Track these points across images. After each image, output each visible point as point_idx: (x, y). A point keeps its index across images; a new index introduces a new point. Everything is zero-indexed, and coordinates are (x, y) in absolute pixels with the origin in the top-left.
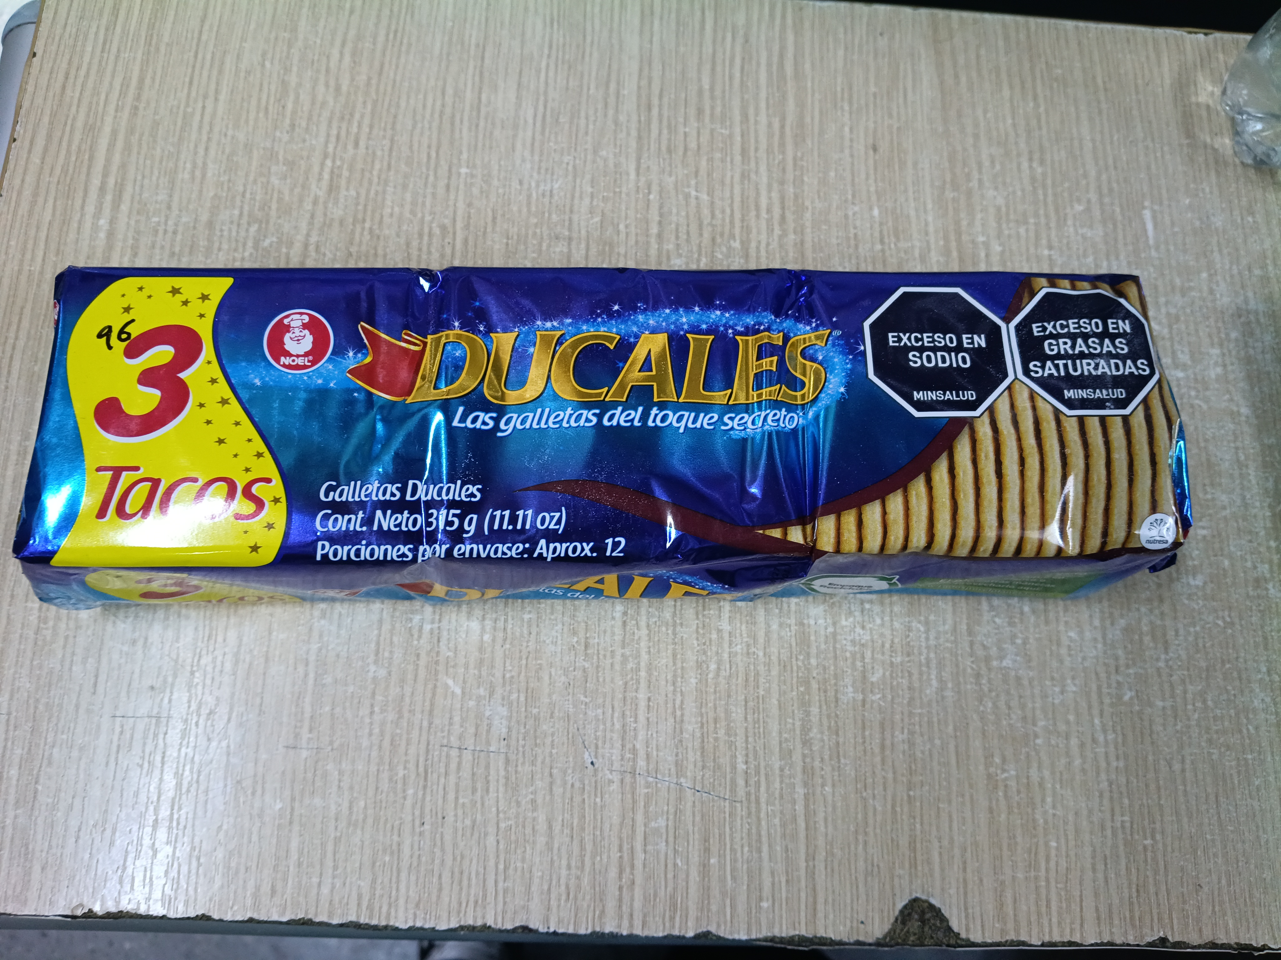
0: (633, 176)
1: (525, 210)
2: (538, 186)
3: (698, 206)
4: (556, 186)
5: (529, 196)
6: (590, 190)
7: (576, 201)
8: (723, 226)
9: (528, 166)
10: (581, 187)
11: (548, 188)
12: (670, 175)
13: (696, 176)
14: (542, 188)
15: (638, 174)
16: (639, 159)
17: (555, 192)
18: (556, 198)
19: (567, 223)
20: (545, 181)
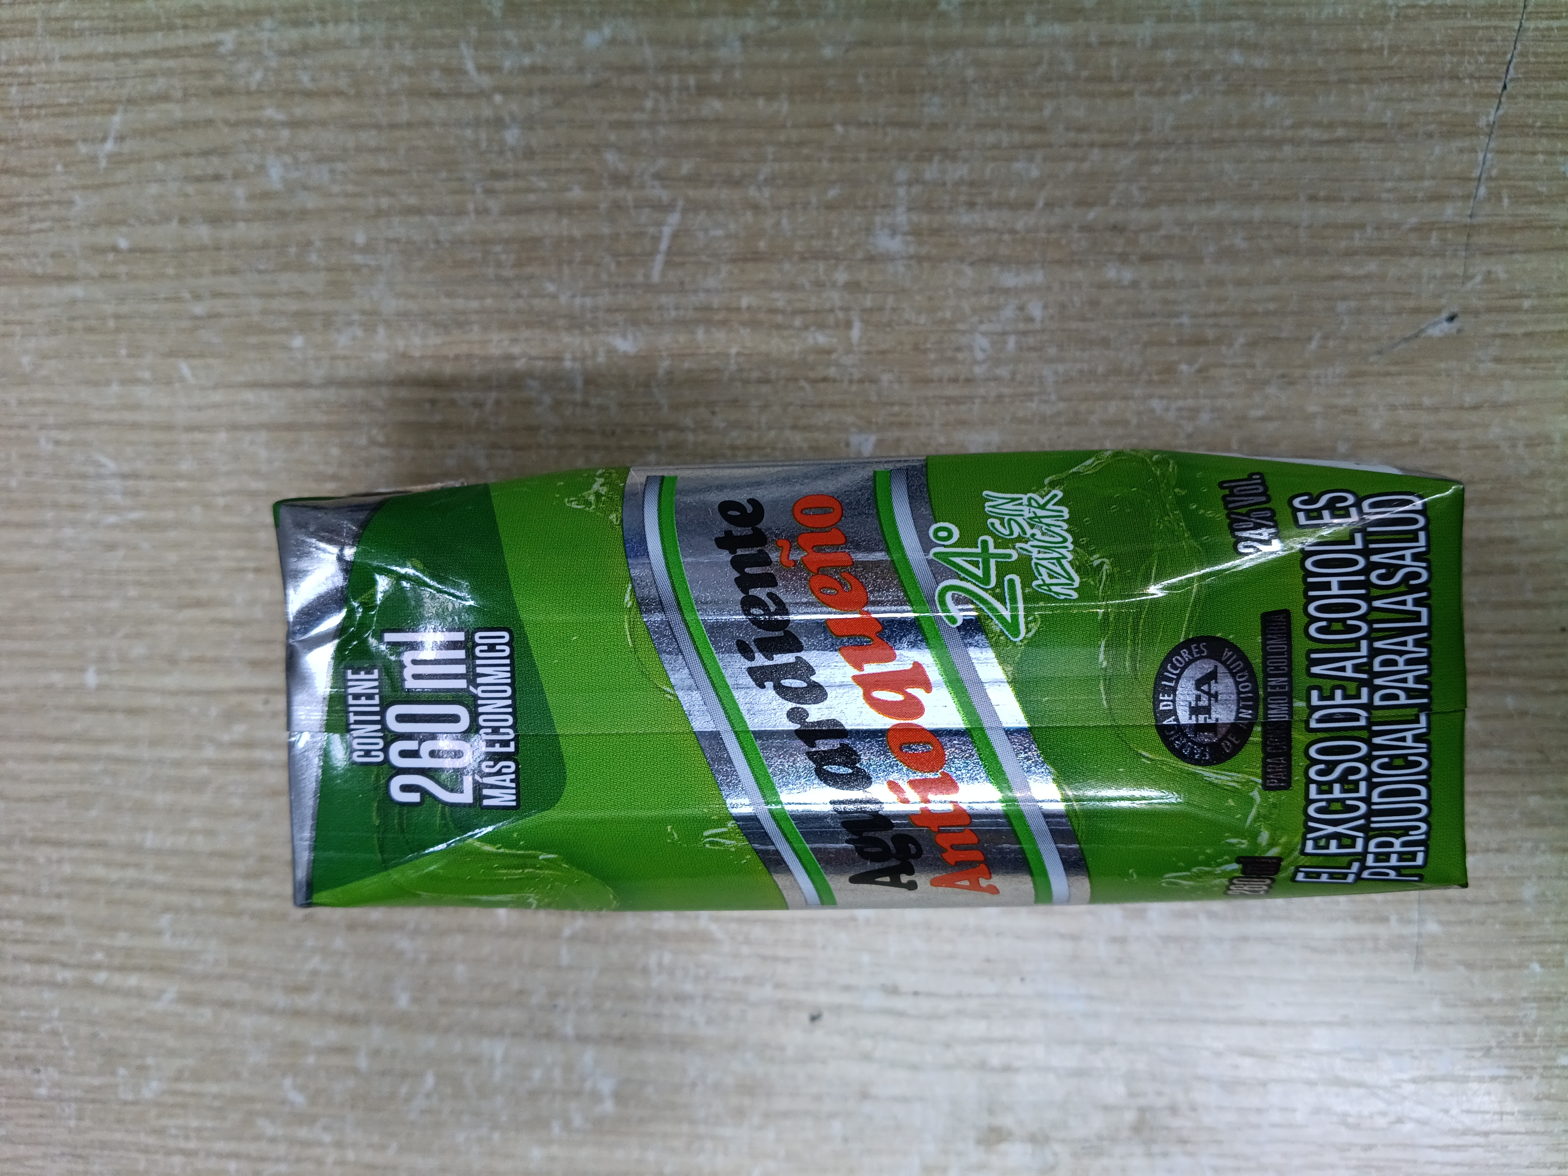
0: (77, 291)
1: (172, 535)
2: (113, 509)
3: (140, 134)
4: (111, 466)
5: (141, 526)
6: (115, 388)
7: (143, 417)
8: (186, 72)
9: (68, 532)
10: (112, 409)
11: (116, 484)
12: (71, 203)
13: (70, 142)
14: (118, 499)
15: (71, 279)
16: (38, 279)
17: (126, 468)
18: (139, 465)
19: (198, 436)
20: (100, 492)
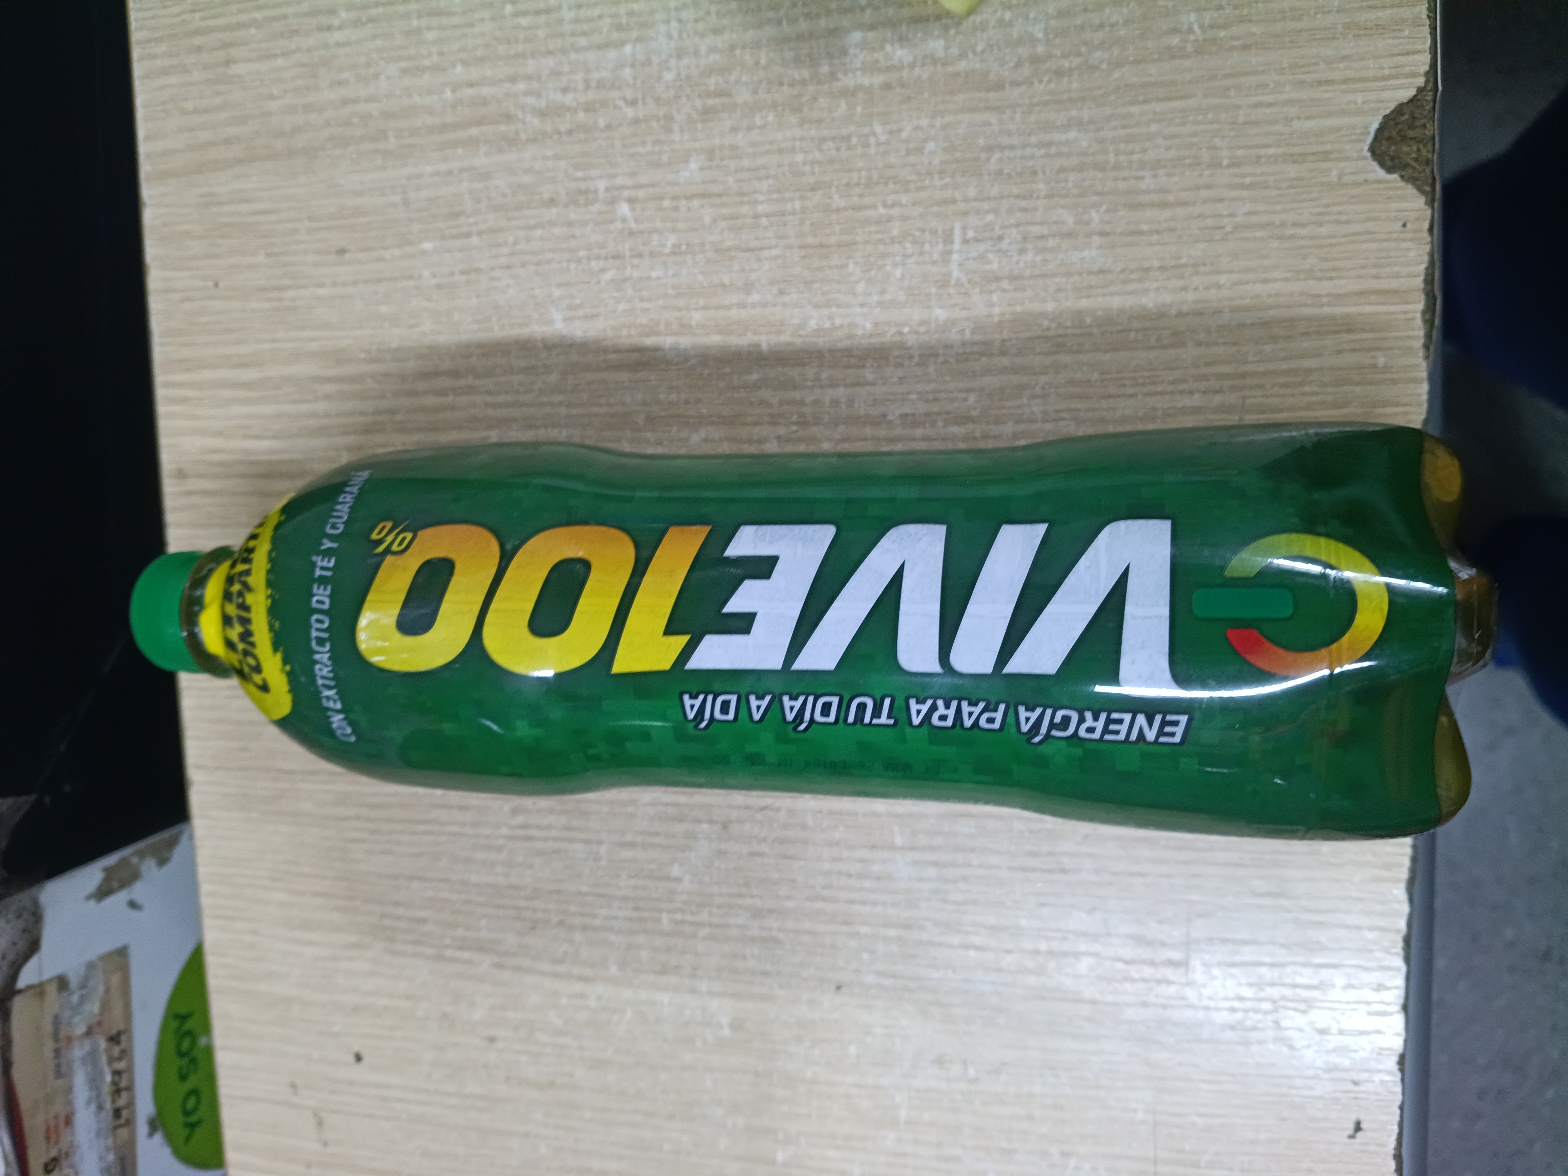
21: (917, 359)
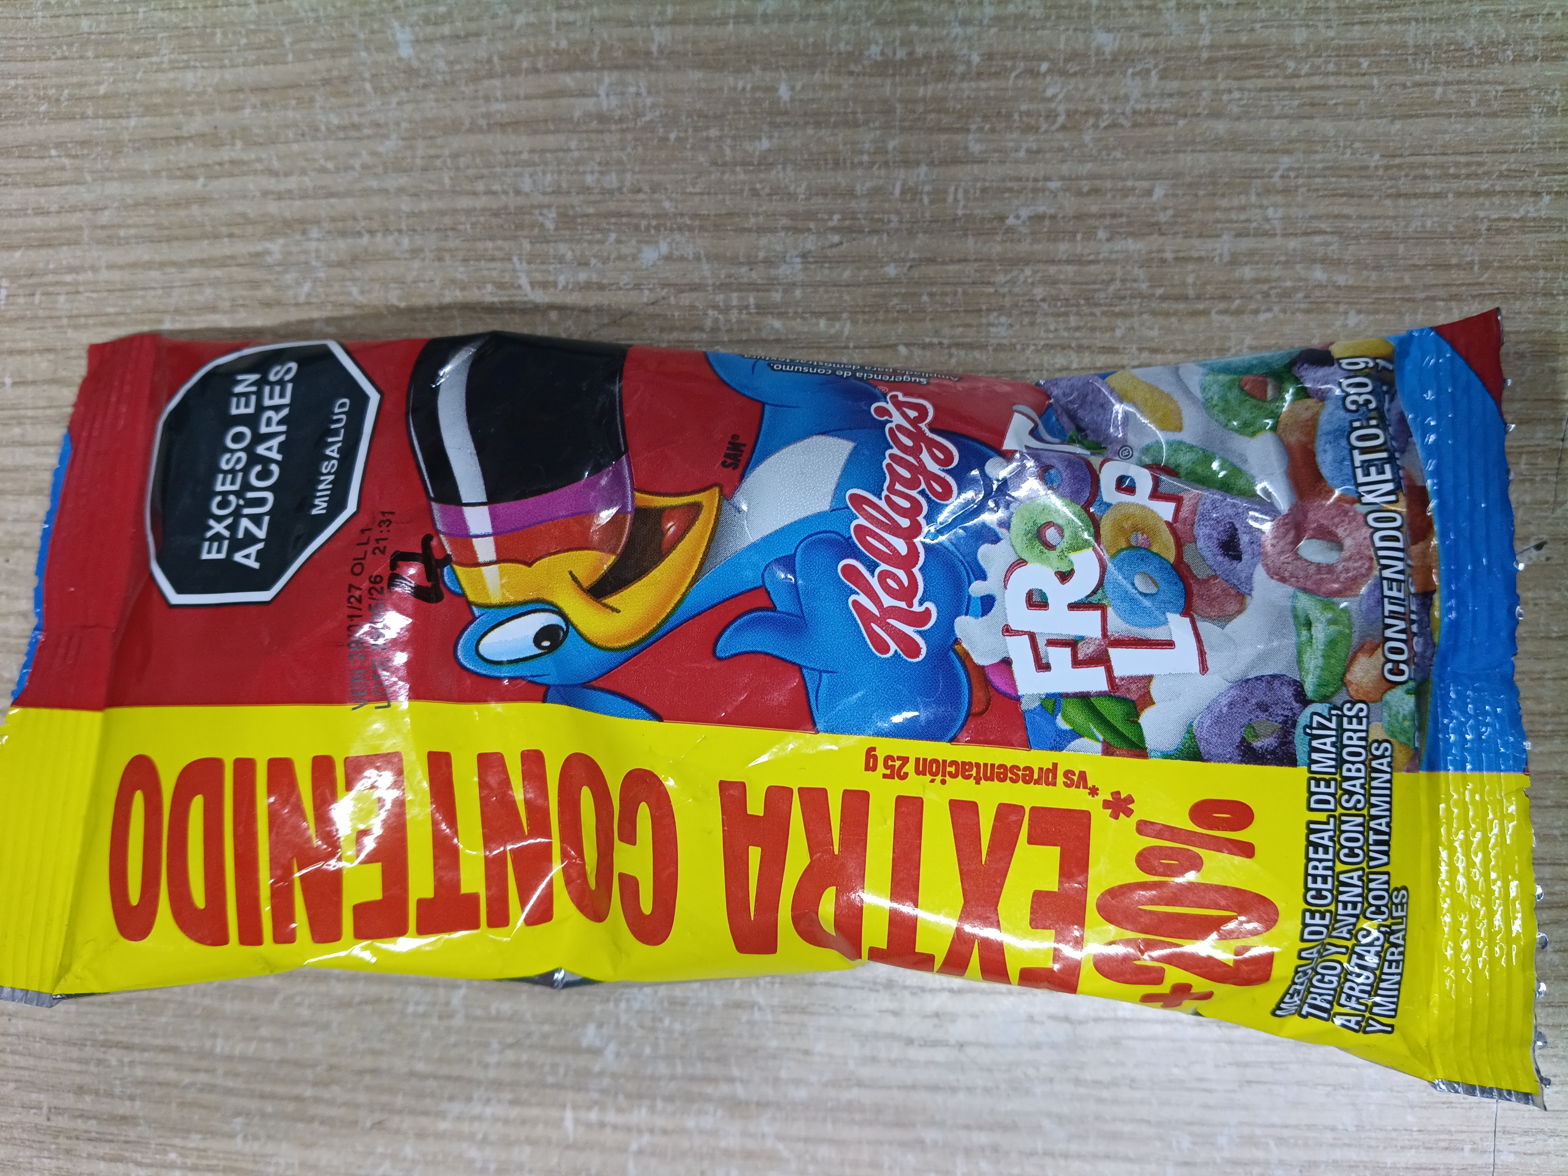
21: (1061, 119)
